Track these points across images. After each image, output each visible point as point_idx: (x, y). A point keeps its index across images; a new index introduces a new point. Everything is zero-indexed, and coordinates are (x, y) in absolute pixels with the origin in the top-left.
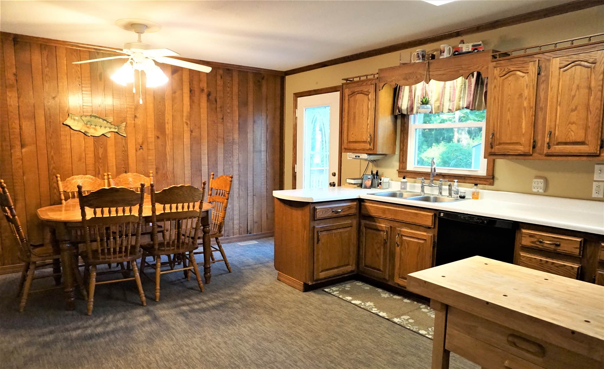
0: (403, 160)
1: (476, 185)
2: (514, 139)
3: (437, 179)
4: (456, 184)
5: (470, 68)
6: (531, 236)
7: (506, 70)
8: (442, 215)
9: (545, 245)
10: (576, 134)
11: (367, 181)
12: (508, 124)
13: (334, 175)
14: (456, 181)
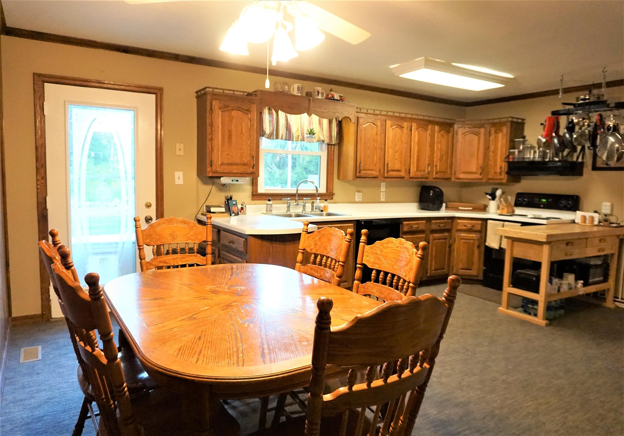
0: (254, 183)
1: (326, 200)
2: (372, 168)
3: (301, 198)
4: (318, 201)
5: (343, 113)
6: (408, 225)
7: (367, 121)
8: (363, 223)
9: (414, 228)
10: (397, 167)
11: (233, 207)
12: (368, 157)
13: (148, 206)
14: (318, 198)
